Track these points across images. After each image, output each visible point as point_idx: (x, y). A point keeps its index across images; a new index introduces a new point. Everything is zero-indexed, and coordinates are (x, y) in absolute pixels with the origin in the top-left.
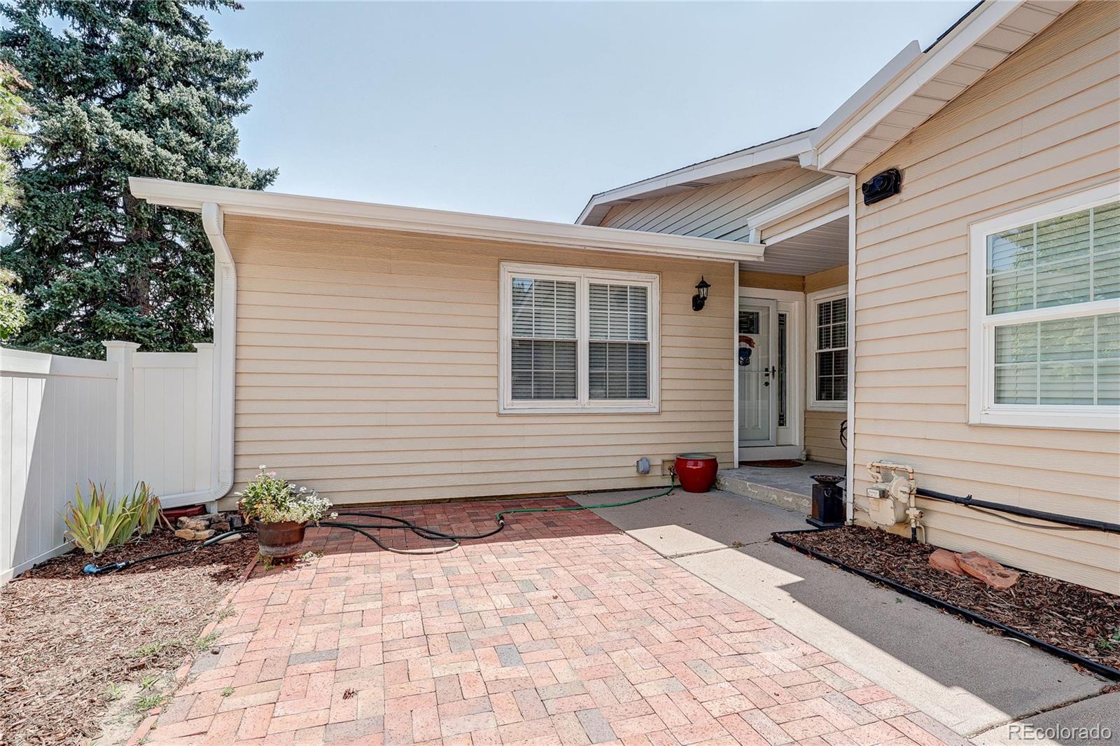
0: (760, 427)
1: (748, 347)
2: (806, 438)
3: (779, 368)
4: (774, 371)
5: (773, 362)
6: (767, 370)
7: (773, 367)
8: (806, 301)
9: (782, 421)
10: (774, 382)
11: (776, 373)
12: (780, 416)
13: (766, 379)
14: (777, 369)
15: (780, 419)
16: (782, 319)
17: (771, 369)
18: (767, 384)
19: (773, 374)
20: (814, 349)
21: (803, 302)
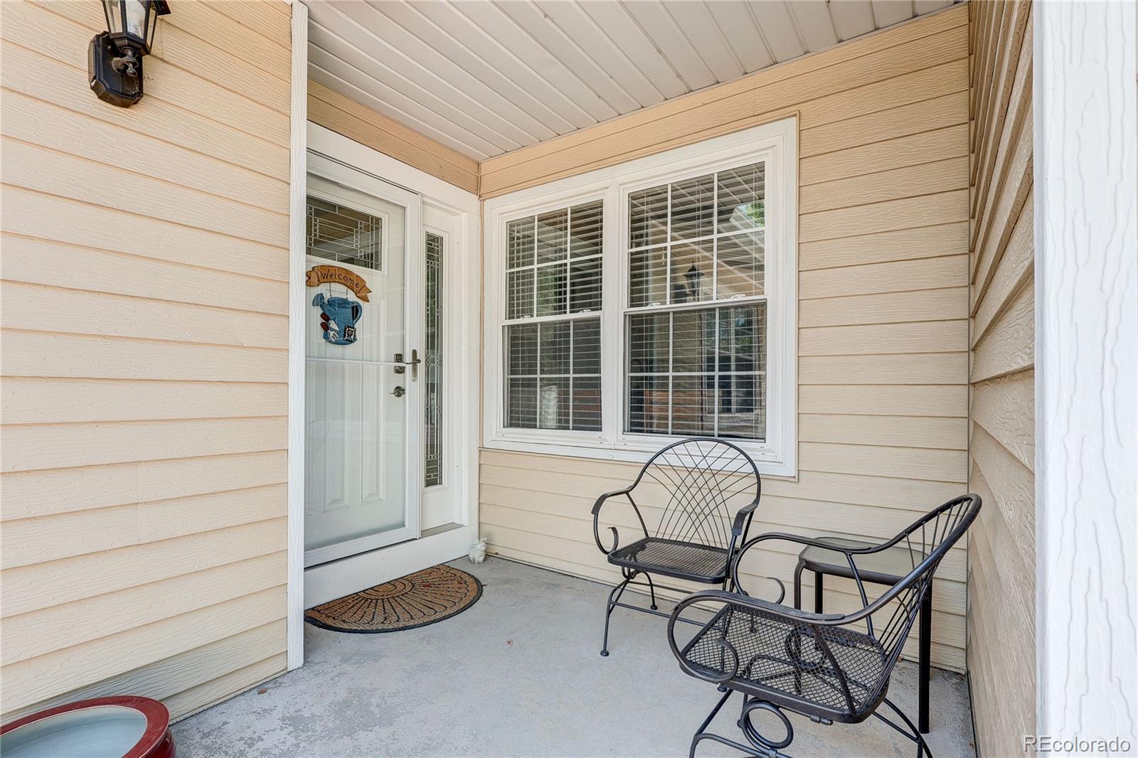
0: (382, 495)
1: (352, 297)
2: (483, 507)
3: (427, 354)
4: (416, 361)
5: (415, 339)
6: (399, 358)
7: (414, 353)
8: (482, 216)
9: (433, 476)
10: (415, 388)
11: (421, 367)
12: (428, 463)
13: (397, 380)
14: (421, 355)
15: (428, 471)
16: (433, 247)
17: (408, 358)
18: (399, 391)
19: (415, 369)
20: (498, 319)
21: (477, 218)
